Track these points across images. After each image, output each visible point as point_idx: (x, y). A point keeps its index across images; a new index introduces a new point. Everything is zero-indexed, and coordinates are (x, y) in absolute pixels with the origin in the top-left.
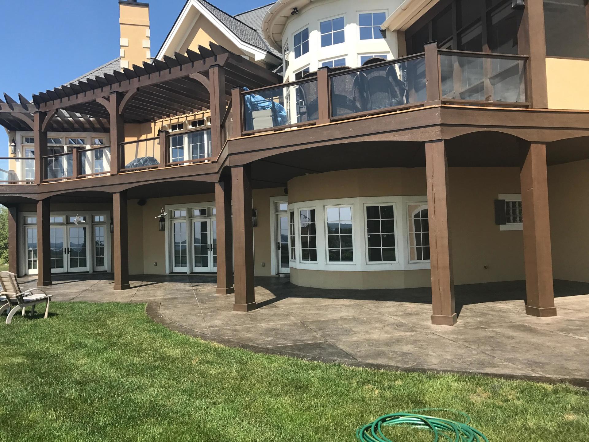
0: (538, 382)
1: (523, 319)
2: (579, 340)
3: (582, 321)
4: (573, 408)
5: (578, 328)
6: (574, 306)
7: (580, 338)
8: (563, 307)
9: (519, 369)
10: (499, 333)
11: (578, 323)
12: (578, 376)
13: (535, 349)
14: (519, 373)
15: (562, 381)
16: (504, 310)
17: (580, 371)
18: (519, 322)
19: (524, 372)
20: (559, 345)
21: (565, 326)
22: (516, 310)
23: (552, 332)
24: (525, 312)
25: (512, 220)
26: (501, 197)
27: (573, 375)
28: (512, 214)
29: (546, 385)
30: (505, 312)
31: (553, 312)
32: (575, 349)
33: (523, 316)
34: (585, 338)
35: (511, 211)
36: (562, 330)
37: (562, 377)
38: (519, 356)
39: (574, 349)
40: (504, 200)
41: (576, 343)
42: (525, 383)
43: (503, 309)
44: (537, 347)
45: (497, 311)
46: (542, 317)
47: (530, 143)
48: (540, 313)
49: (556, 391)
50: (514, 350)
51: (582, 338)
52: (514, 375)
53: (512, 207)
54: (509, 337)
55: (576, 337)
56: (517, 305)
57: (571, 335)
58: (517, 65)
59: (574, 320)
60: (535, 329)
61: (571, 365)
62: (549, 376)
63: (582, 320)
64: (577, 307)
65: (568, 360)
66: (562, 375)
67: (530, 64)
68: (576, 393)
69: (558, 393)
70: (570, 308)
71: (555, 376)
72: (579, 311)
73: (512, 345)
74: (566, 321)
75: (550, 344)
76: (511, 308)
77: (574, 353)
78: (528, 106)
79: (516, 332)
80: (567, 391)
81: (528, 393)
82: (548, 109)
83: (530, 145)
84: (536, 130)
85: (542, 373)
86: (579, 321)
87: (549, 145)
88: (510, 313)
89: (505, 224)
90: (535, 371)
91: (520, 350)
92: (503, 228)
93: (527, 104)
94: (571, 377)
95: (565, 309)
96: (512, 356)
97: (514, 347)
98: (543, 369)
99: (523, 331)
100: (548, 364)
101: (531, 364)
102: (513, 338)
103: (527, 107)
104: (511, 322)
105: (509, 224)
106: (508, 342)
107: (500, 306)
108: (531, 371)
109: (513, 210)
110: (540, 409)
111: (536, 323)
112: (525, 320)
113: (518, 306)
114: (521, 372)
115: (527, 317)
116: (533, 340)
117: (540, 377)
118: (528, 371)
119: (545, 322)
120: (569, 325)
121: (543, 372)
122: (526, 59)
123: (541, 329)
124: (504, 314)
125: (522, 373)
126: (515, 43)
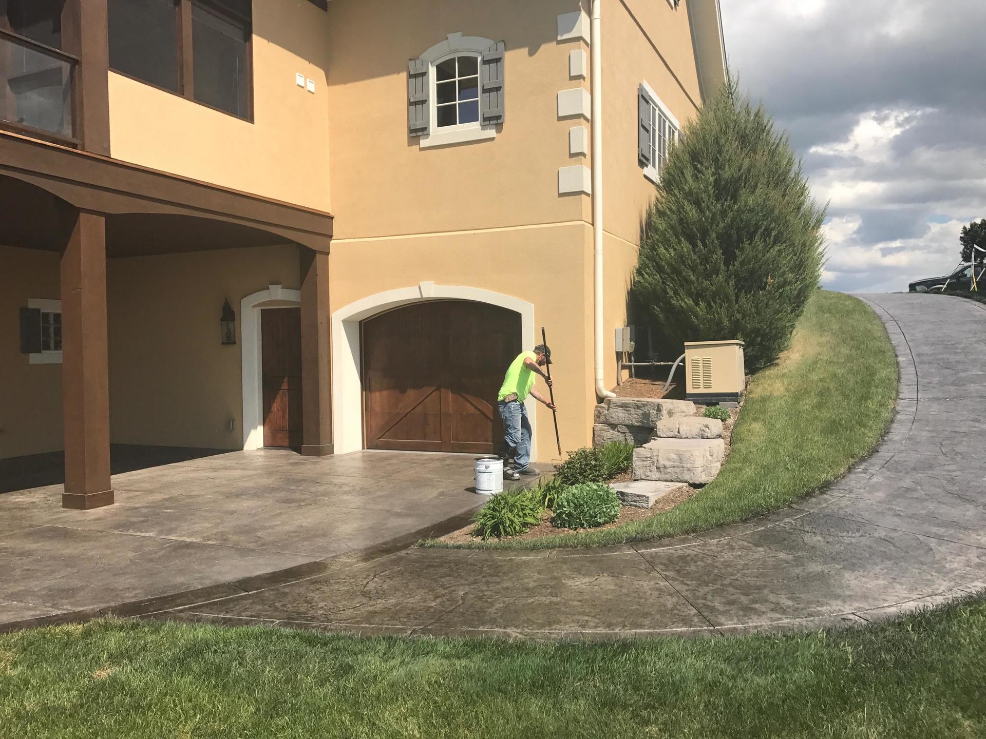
0: (58, 625)
1: (54, 517)
2: (142, 539)
3: (152, 507)
4: (111, 656)
5: (143, 519)
6: (143, 485)
7: (143, 534)
8: (126, 488)
9: (30, 609)
10: (6, 548)
11: (144, 511)
12: (130, 598)
13: (67, 566)
14: (28, 615)
15: (102, 613)
16: (24, 506)
17: (134, 589)
18: (47, 523)
19: (38, 612)
20: (109, 552)
21: (125, 518)
22: (47, 502)
23: (101, 532)
24: (61, 504)
25: (52, 345)
26: (33, 304)
27: (123, 598)
28: (52, 335)
29: (71, 628)
30: (25, 509)
31: (109, 499)
32: (133, 554)
33: (57, 512)
34: (151, 534)
35: (52, 330)
36: (117, 527)
37: (103, 606)
38: (34, 585)
39: (131, 555)
40: (39, 310)
41: (137, 544)
42: (34, 633)
43: (22, 505)
44: (70, 562)
45: (10, 509)
46: (88, 509)
47: (79, 210)
48: (87, 504)
49: (87, 634)
50: (28, 574)
51: (147, 534)
52: (19, 622)
53: (53, 322)
54: (22, 554)
55: (138, 534)
56: (50, 493)
57: (131, 532)
58: (60, 70)
59: (138, 508)
60: (73, 531)
61: (122, 582)
62: (81, 609)
63: (152, 505)
64: (147, 486)
65: (119, 574)
66: (103, 603)
67: (80, 72)
68: (121, 628)
69: (91, 635)
70: (137, 489)
71: (91, 607)
72: (151, 492)
73: (25, 567)
74: (127, 510)
75: (93, 553)
76: (38, 500)
77: (131, 560)
78: (77, 145)
79: (38, 542)
80: (106, 627)
81: (35, 650)
82: (110, 157)
83: (79, 214)
84: (89, 190)
85: (69, 607)
86: (146, 507)
87: (112, 220)
88: (34, 510)
89: (40, 352)
90: (56, 606)
91: (39, 574)
92: (35, 358)
93: (75, 141)
94: (119, 602)
95: (130, 491)
96: (20, 588)
97: (29, 570)
98: (72, 600)
99: (52, 538)
100: (82, 588)
101: (54, 595)
102: (30, 553)
103: (75, 146)
104: (31, 526)
105: (48, 352)
106: (19, 562)
107: (17, 500)
108: (51, 607)
109: (55, 329)
110: (52, 673)
111: (77, 521)
112: (59, 518)
113: (50, 496)
114: (32, 613)
115: (65, 512)
116: (68, 551)
117: (65, 614)
118: (45, 609)
119: (92, 517)
120: (131, 517)
121: (71, 604)
122: (75, 63)
123: (84, 530)
124: (24, 513)
125: (32, 615)
126: (57, 29)
